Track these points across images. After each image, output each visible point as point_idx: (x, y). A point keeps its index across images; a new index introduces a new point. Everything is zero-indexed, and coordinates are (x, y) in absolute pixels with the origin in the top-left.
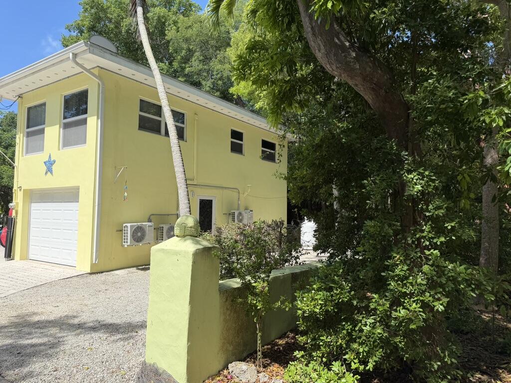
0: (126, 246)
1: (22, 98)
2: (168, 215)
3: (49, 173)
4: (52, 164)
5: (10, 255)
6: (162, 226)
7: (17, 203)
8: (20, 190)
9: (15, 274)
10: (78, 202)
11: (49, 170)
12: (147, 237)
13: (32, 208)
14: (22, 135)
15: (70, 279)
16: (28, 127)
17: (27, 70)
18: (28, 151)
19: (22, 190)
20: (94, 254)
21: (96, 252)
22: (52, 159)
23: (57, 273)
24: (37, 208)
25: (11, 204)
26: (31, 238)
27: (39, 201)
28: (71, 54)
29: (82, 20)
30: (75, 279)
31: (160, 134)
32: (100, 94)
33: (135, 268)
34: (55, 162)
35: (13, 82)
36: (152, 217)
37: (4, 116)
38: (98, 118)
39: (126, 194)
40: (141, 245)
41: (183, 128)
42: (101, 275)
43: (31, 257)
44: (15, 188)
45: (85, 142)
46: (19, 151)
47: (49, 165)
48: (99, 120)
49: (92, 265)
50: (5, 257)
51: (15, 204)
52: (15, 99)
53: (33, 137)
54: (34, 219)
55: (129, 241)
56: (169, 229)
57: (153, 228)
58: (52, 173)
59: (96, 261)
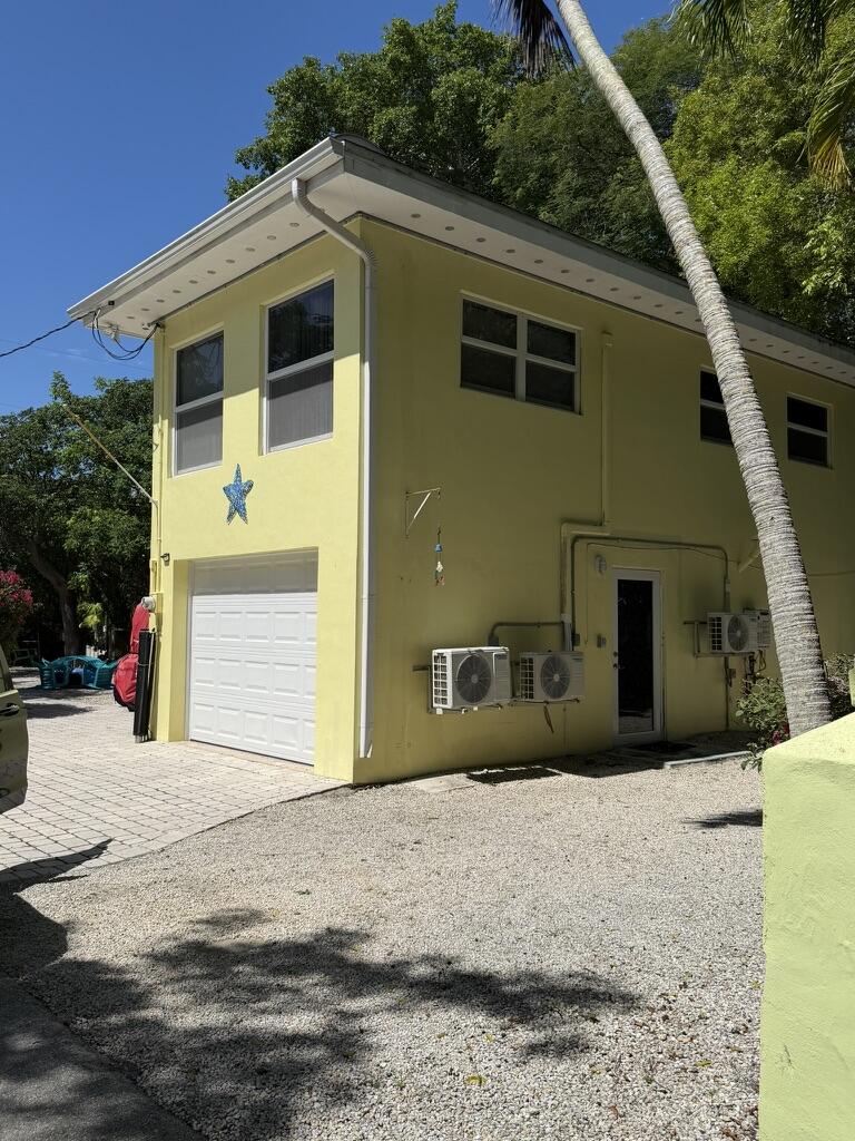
0: (439, 712)
1: (164, 327)
2: (538, 625)
3: (237, 515)
4: (244, 493)
5: (147, 729)
6: (527, 655)
7: (160, 597)
8: (167, 563)
9: (168, 781)
10: (315, 590)
11: (238, 509)
12: (493, 688)
13: (195, 609)
14: (166, 422)
15: (308, 803)
16: (180, 402)
17: (180, 247)
18: (183, 461)
19: (171, 562)
20: (363, 731)
21: (367, 728)
22: (244, 481)
23: (270, 784)
24: (206, 607)
25: (146, 599)
26: (194, 684)
27: (213, 590)
28: (295, 184)
29: (273, 136)
30: (319, 802)
31: (514, 397)
32: (368, 291)
33: (463, 775)
34: (251, 486)
35: (146, 285)
36: (498, 631)
37: (107, 391)
38: (363, 360)
39: (440, 567)
40: (476, 709)
41: (571, 376)
42: (380, 791)
43: (194, 733)
44: (154, 557)
45: (330, 429)
46: (161, 463)
47: (238, 496)
48: (367, 365)
49: (359, 764)
50: (135, 733)
51: (155, 597)
52: (147, 333)
53: (192, 427)
54: (199, 635)
55: (449, 697)
56: (546, 665)
57: (507, 661)
58: (244, 515)
59: (366, 752)
